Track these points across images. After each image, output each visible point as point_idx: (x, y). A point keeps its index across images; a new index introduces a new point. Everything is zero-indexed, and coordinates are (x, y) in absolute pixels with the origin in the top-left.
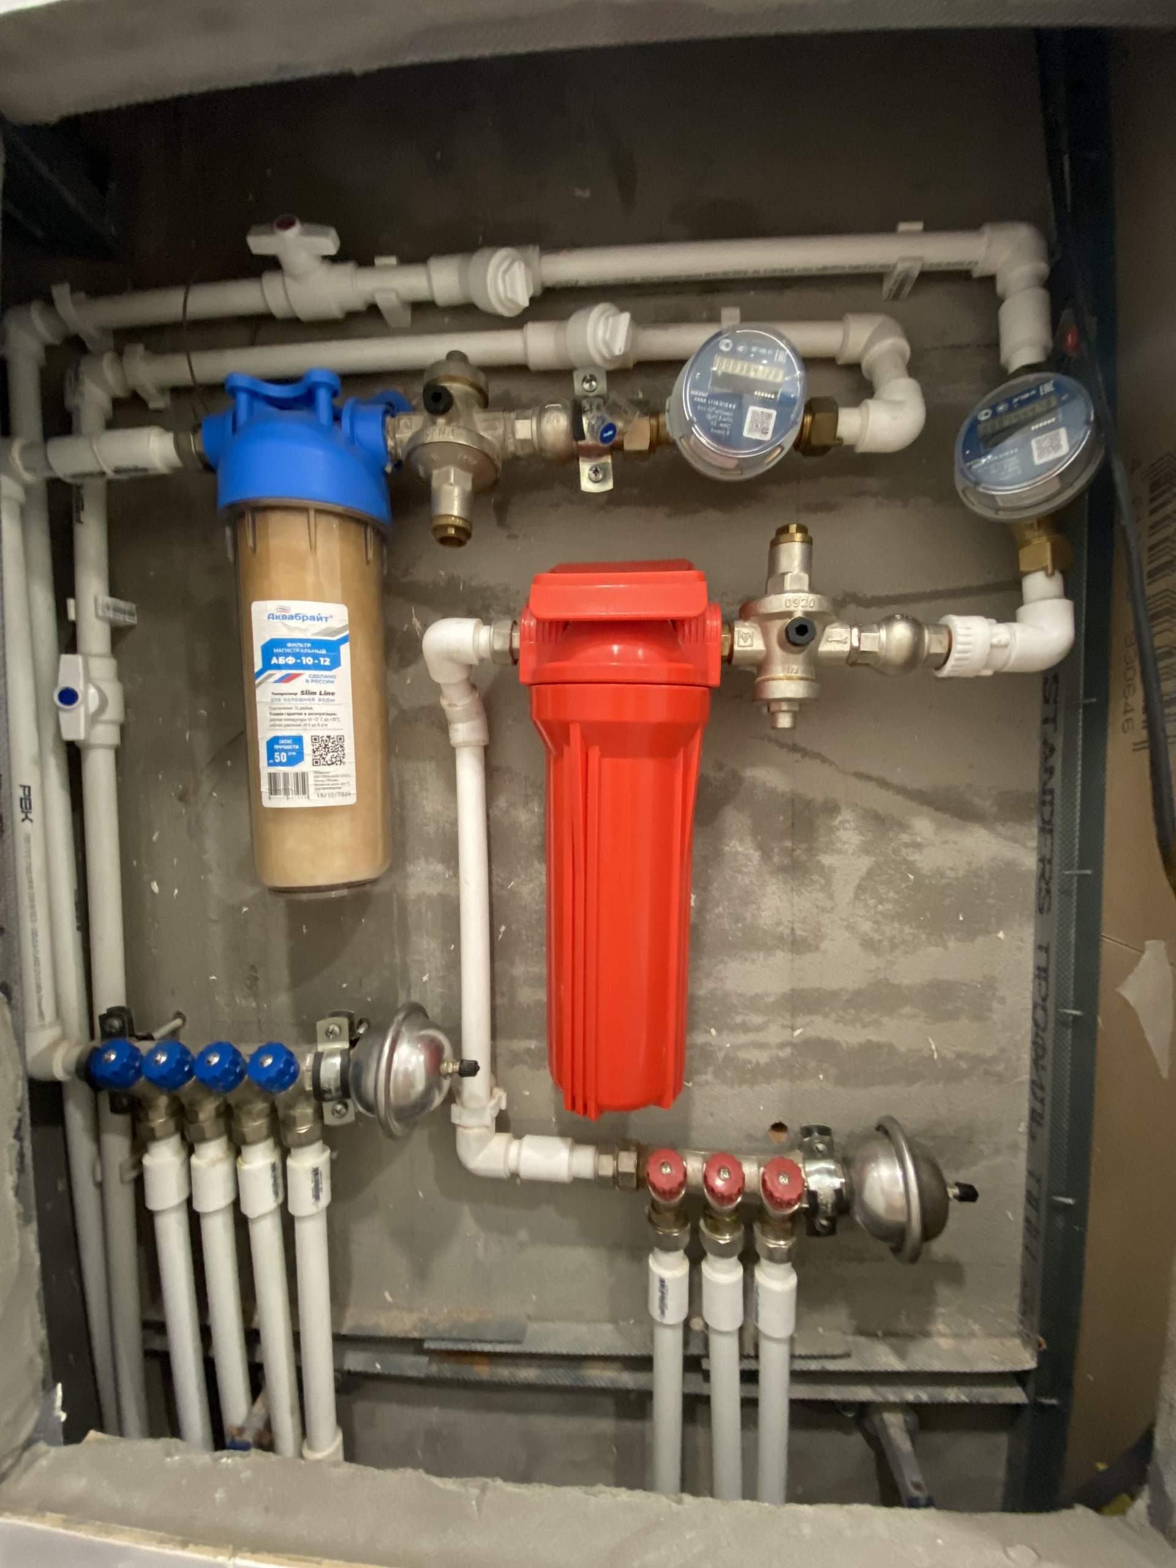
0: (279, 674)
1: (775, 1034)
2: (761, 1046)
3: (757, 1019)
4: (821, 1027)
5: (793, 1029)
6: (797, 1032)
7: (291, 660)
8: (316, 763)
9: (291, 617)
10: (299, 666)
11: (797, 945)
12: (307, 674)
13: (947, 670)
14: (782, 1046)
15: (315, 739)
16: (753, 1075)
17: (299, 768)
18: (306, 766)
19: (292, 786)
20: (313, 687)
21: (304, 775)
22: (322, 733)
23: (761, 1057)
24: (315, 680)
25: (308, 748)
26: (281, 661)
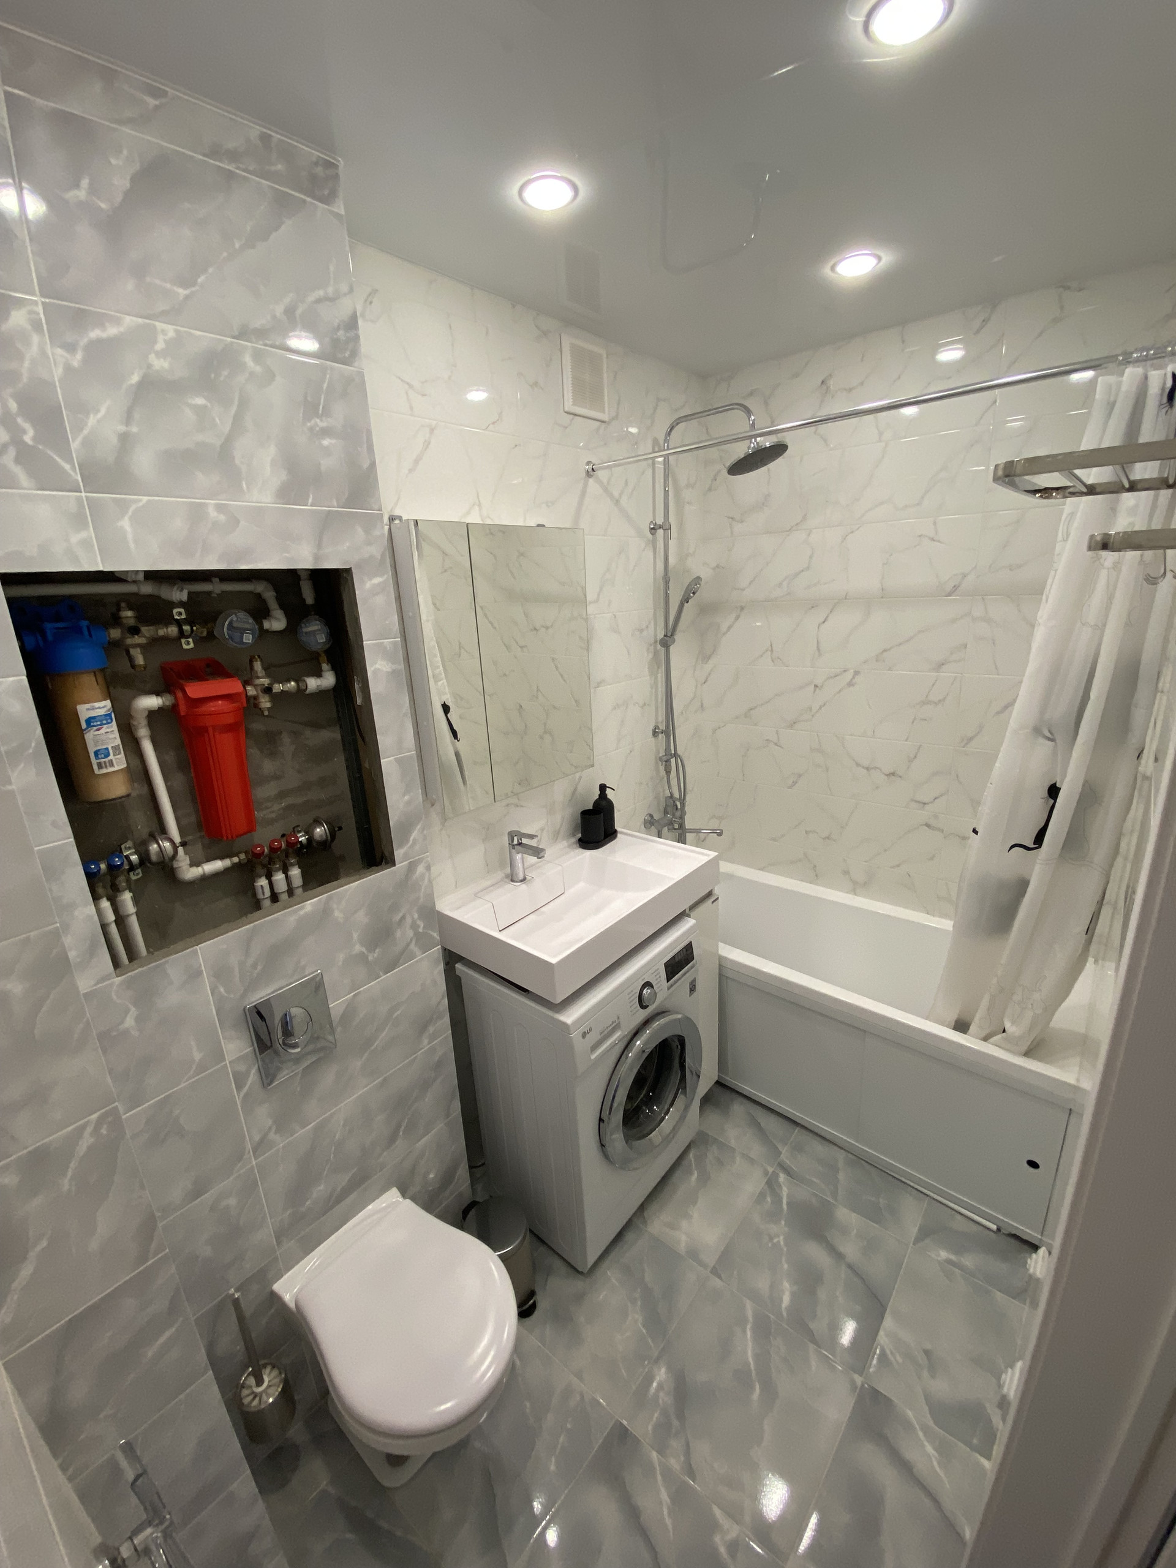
0: (95, 728)
1: (276, 807)
2: (273, 812)
3: (269, 804)
4: (290, 800)
5: (282, 804)
6: (283, 804)
7: (99, 723)
8: (114, 755)
9: (96, 709)
10: (102, 724)
11: (277, 777)
12: (105, 726)
13: (307, 692)
14: (278, 810)
15: (112, 747)
16: (272, 822)
17: (109, 758)
18: (111, 757)
19: (108, 764)
20: (108, 730)
21: (111, 760)
22: (113, 745)
23: (273, 815)
24: (108, 728)
25: (111, 751)
26: (95, 724)
